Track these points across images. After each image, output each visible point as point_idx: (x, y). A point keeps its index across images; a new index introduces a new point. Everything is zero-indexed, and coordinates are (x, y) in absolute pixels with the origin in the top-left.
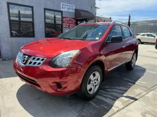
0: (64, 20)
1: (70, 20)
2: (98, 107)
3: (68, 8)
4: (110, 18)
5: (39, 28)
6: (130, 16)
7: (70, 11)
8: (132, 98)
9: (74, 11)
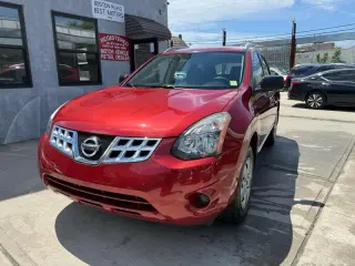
0: (102, 40)
1: (115, 41)
2: (266, 234)
3: (110, 13)
4: (180, 36)
5: (43, 63)
6: (225, 33)
7: (115, 19)
8: (314, 204)
9: (122, 20)
